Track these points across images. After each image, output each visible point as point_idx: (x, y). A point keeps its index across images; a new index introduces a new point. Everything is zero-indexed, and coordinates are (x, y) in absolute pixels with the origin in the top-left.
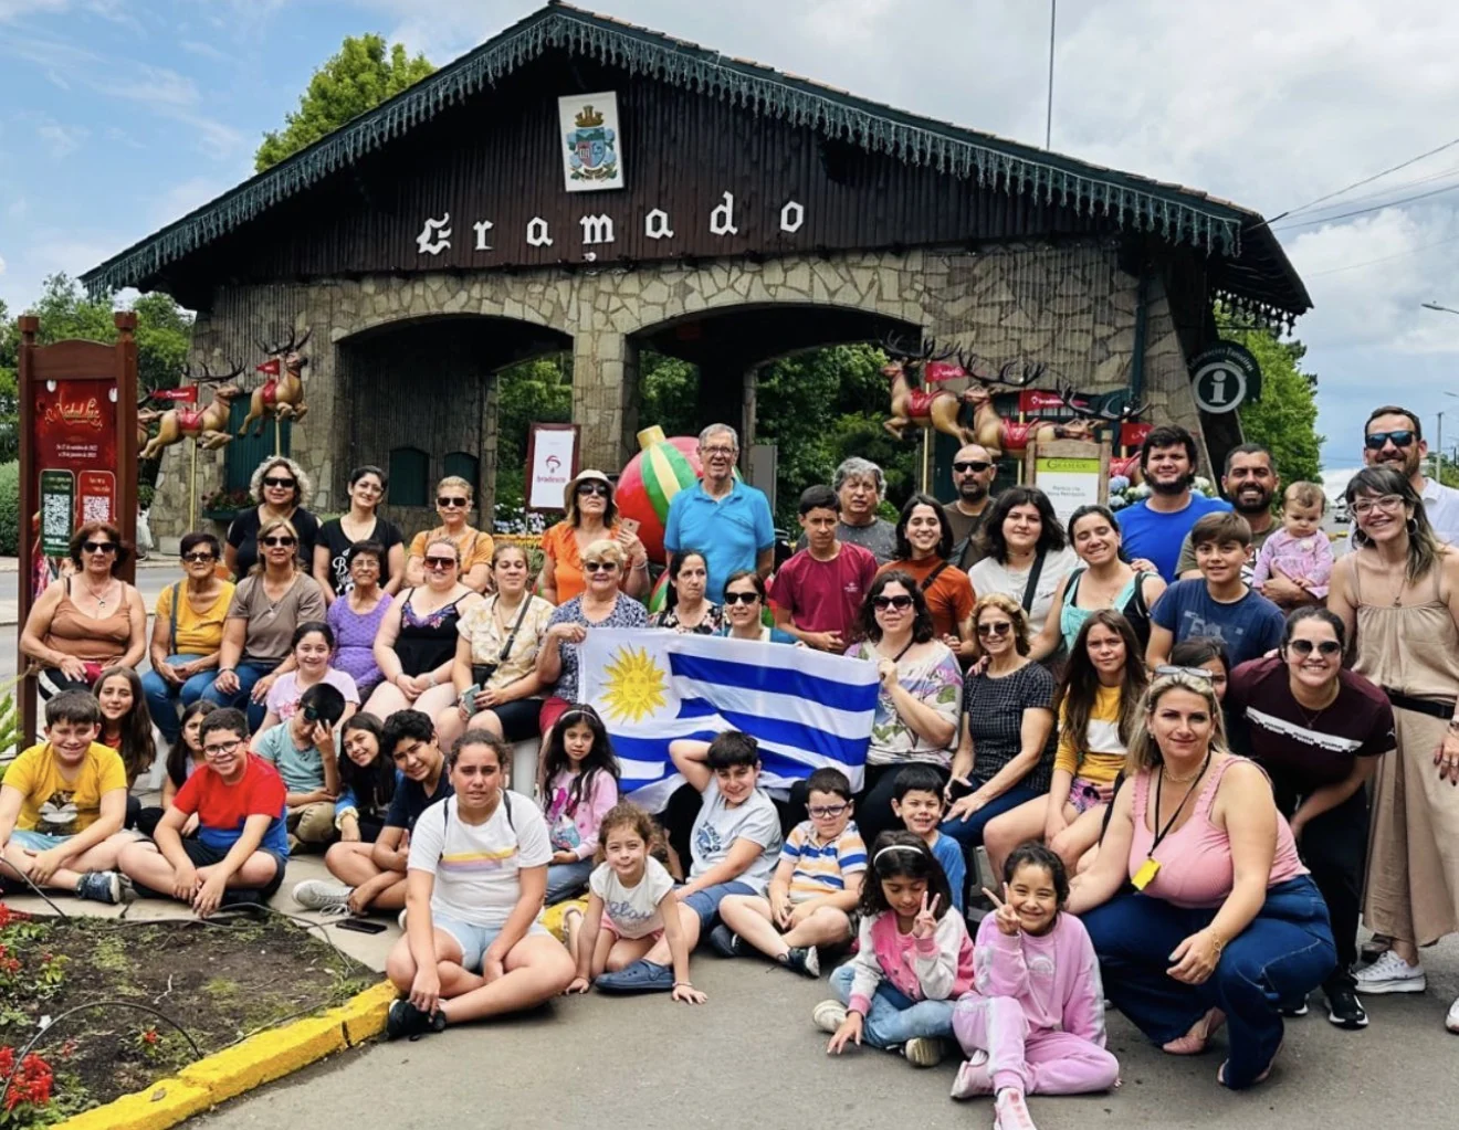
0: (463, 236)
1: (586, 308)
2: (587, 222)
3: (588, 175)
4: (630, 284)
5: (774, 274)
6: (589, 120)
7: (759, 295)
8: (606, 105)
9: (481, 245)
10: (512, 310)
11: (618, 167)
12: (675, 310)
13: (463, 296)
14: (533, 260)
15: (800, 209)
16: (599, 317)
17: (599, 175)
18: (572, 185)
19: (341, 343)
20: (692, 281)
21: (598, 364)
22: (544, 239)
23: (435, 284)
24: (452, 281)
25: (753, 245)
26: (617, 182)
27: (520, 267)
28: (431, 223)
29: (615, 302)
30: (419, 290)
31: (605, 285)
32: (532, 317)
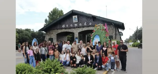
0: (66, 26)
1: (75, 31)
2: (75, 25)
3: (75, 21)
4: (78, 29)
5: (89, 28)
6: (75, 17)
7: (88, 29)
8: (76, 16)
9: (67, 26)
10: (70, 31)
11: (77, 20)
12: (82, 31)
13: (66, 30)
14: (71, 27)
15: (91, 23)
16: (76, 31)
17: (76, 21)
18: (74, 22)
19: (57, 34)
20: (83, 28)
21: (76, 35)
22: (72, 26)
23: (64, 29)
24: (65, 29)
25: (88, 26)
26: (77, 22)
27: (70, 28)
28: (63, 25)
29: (77, 30)
30: (63, 30)
31: (77, 29)
32: (71, 31)
